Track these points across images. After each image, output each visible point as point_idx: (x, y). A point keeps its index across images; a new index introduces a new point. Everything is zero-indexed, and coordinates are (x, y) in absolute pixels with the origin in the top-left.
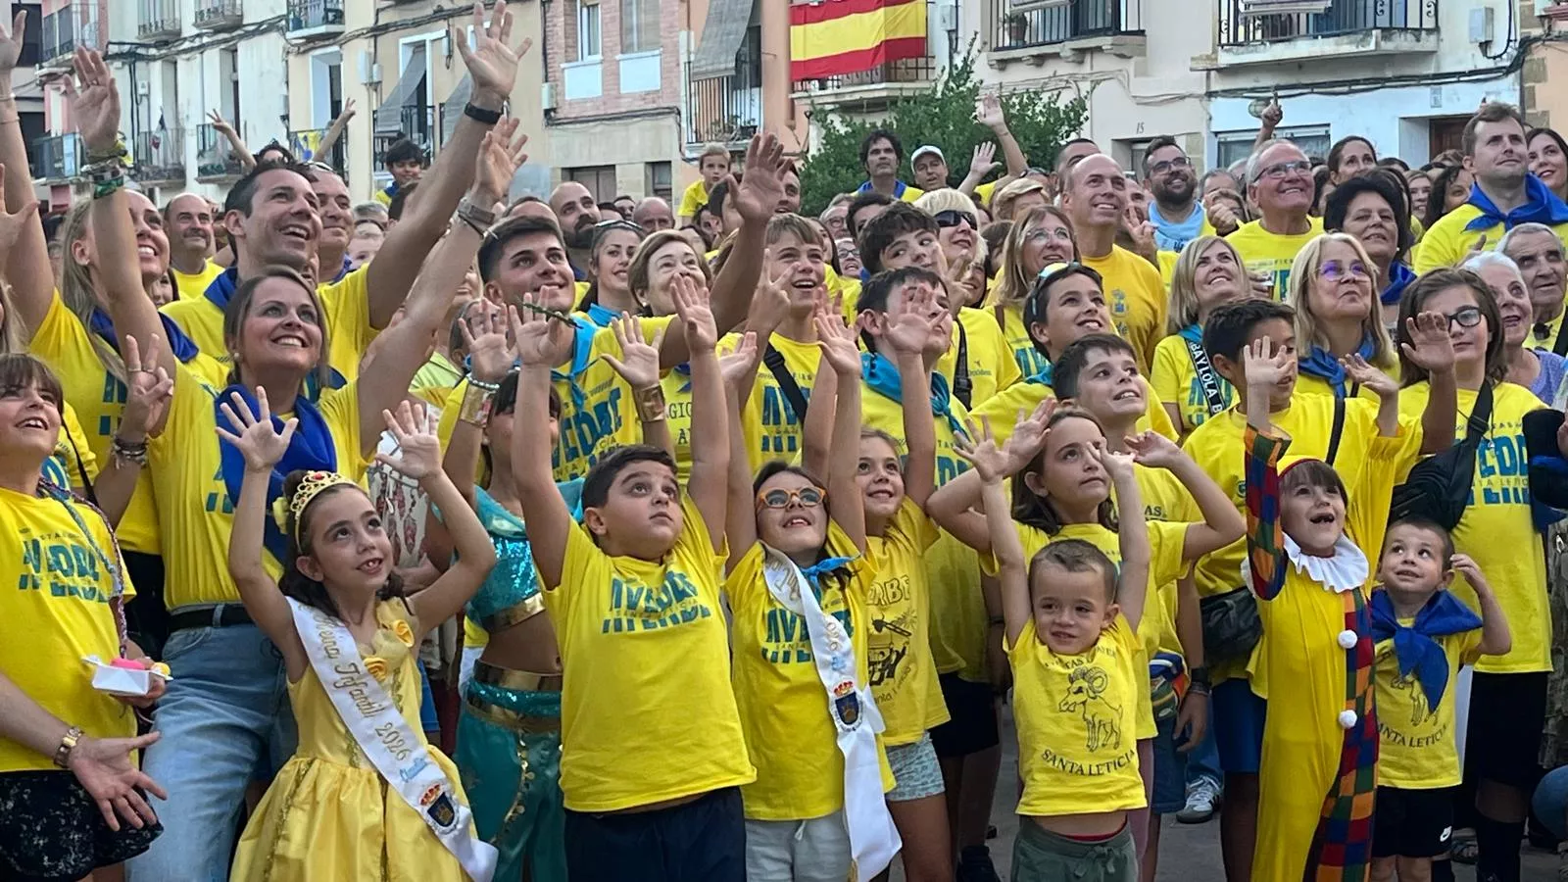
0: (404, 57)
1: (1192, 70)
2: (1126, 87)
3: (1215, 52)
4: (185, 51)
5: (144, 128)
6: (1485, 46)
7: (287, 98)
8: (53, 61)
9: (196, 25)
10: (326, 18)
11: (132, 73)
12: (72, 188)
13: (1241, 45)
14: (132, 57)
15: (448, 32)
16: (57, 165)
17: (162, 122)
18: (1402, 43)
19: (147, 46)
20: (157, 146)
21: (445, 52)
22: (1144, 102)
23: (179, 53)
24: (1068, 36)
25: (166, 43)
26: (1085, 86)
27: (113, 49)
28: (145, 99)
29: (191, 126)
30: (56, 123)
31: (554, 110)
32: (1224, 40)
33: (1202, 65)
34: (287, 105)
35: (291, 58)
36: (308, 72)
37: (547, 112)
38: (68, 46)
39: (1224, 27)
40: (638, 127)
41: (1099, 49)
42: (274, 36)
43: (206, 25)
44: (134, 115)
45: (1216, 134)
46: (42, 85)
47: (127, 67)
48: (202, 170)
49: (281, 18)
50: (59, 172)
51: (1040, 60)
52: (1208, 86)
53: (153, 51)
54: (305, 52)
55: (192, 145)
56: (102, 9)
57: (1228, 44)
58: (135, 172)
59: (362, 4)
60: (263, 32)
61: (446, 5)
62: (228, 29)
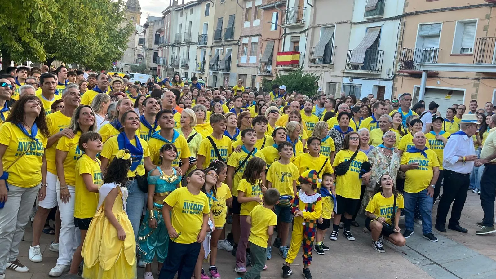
0: (216, 52)
2: (330, 73)
3: (345, 69)
4: (182, 46)
5: (174, 58)
6: (388, 75)
7: (197, 56)
8: (160, 44)
10: (204, 43)
11: (173, 48)
12: (161, 66)
13: (349, 69)
14: (173, 46)
15: (223, 48)
17: (176, 57)
18: (375, 73)
19: (176, 44)
20: (175, 61)
21: (222, 52)
22: (332, 76)
23: (180, 46)
24: (322, 63)
25: (179, 44)
27: (170, 44)
28: (174, 53)
29: (181, 59)
30: (160, 55)
33: (342, 71)
35: (198, 49)
36: (200, 52)
37: (237, 64)
38: (163, 42)
39: (347, 66)
40: (251, 69)
41: (326, 66)
42: (196, 45)
43: (185, 42)
44: (172, 55)
45: (343, 83)
46: (158, 48)
48: (182, 66)
49: (197, 42)
50: (159, 63)
51: (317, 67)
52: (343, 75)
53: (176, 45)
54: (200, 49)
55: (181, 62)
56: (169, 37)
57: (347, 69)
58: (171, 65)
59: (210, 41)
60: (194, 44)
61: (223, 44)
62: (189, 43)
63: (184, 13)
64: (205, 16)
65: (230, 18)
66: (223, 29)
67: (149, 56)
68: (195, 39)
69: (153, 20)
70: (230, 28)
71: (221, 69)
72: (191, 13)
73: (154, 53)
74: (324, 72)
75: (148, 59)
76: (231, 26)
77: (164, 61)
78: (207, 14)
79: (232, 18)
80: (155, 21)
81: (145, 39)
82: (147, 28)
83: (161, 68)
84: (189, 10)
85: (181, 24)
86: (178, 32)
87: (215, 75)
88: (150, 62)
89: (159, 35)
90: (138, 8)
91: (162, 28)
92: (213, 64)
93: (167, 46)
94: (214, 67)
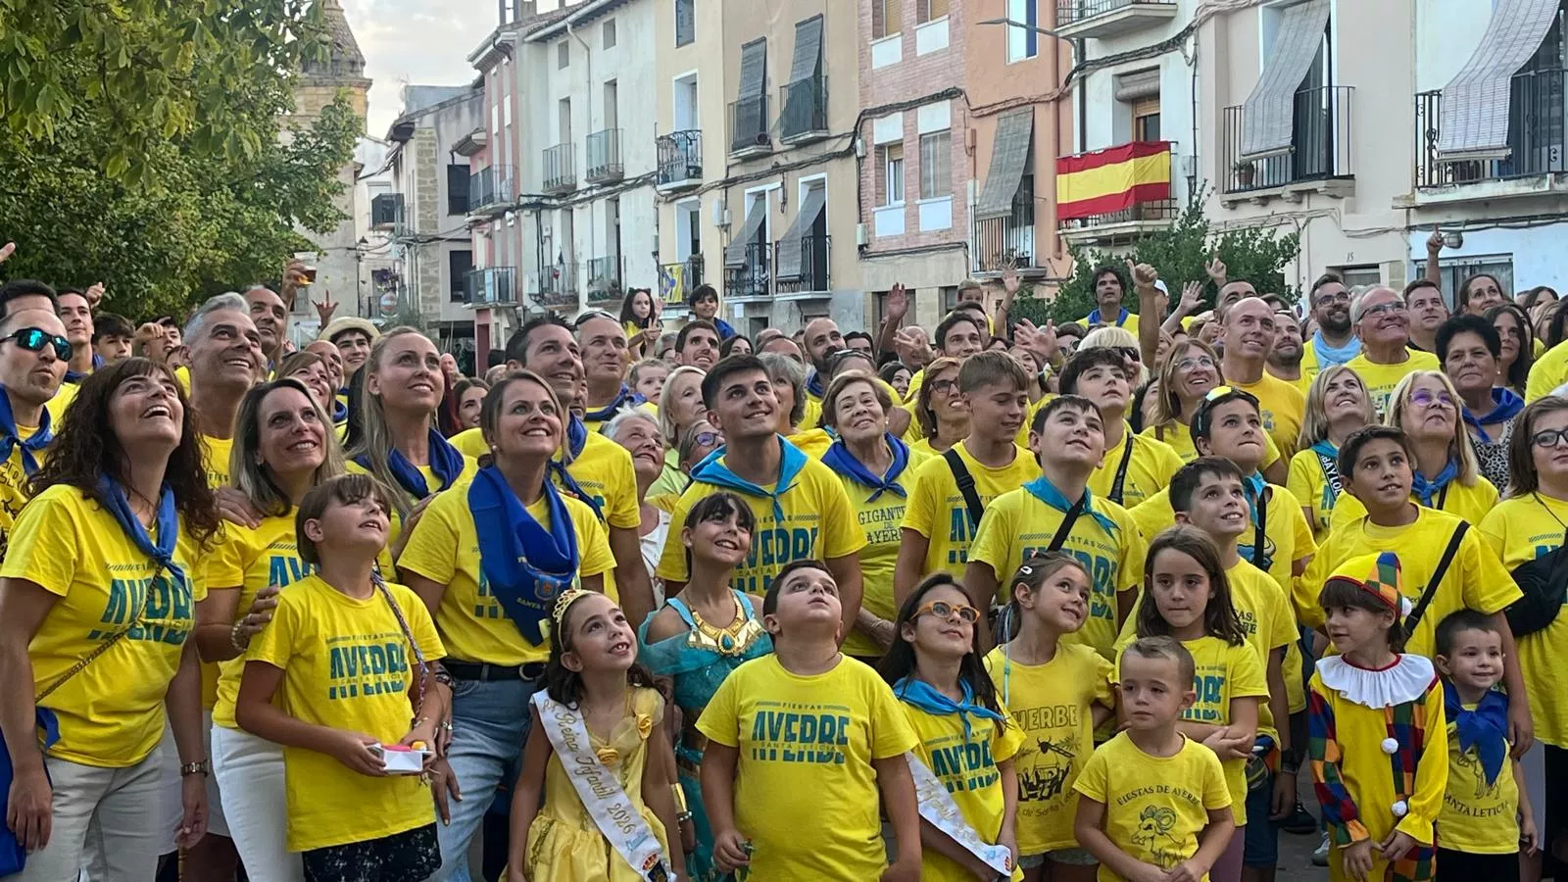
0: (748, 204)
1: (1393, 208)
2: (1338, 222)
3: (1413, 192)
4: (579, 201)
5: (547, 263)
7: (657, 238)
8: (478, 210)
9: (588, 180)
10: (688, 172)
11: (538, 219)
12: (492, 311)
13: (1435, 187)
14: (538, 207)
15: (783, 184)
16: (480, 293)
17: (561, 258)
19: (550, 198)
20: (557, 277)
21: (781, 200)
22: (1353, 235)
23: (575, 202)
24: (1289, 179)
25: (565, 195)
26: (1301, 221)
27: (524, 200)
28: (548, 240)
29: (583, 261)
30: (480, 260)
31: (866, 246)
32: (1420, 183)
33: (1401, 204)
34: (657, 244)
35: (661, 206)
37: (861, 247)
38: (489, 198)
39: (1420, 172)
40: (932, 259)
41: (1315, 191)
42: (647, 188)
43: (595, 180)
44: (540, 253)
45: (1416, 261)
46: (470, 229)
47: (534, 215)
48: (592, 296)
49: (653, 174)
50: (482, 298)
51: (1264, 201)
52: (1408, 221)
53: (554, 202)
54: (672, 201)
55: (583, 276)
56: (516, 168)
57: (1424, 186)
58: (540, 298)
59: (715, 161)
60: (639, 186)
61: (782, 161)
62: (612, 183)
63: (575, 46)
64: (679, 45)
65: (799, 36)
66: (773, 89)
67: (432, 273)
68: (639, 159)
69: (430, 102)
70: (805, 81)
71: (782, 283)
72: (610, 40)
73: (452, 253)
74: (1308, 221)
75: (426, 289)
76: (811, 74)
77: (503, 283)
78: (685, 34)
79: (811, 32)
80: (442, 105)
81: (400, 197)
82: (404, 142)
83: (493, 319)
84: (598, 30)
85: (567, 101)
86: (555, 140)
87: (758, 315)
88: (435, 299)
89: (468, 166)
90: (353, 63)
91: (477, 131)
92: (744, 265)
93: (508, 215)
94: (747, 276)
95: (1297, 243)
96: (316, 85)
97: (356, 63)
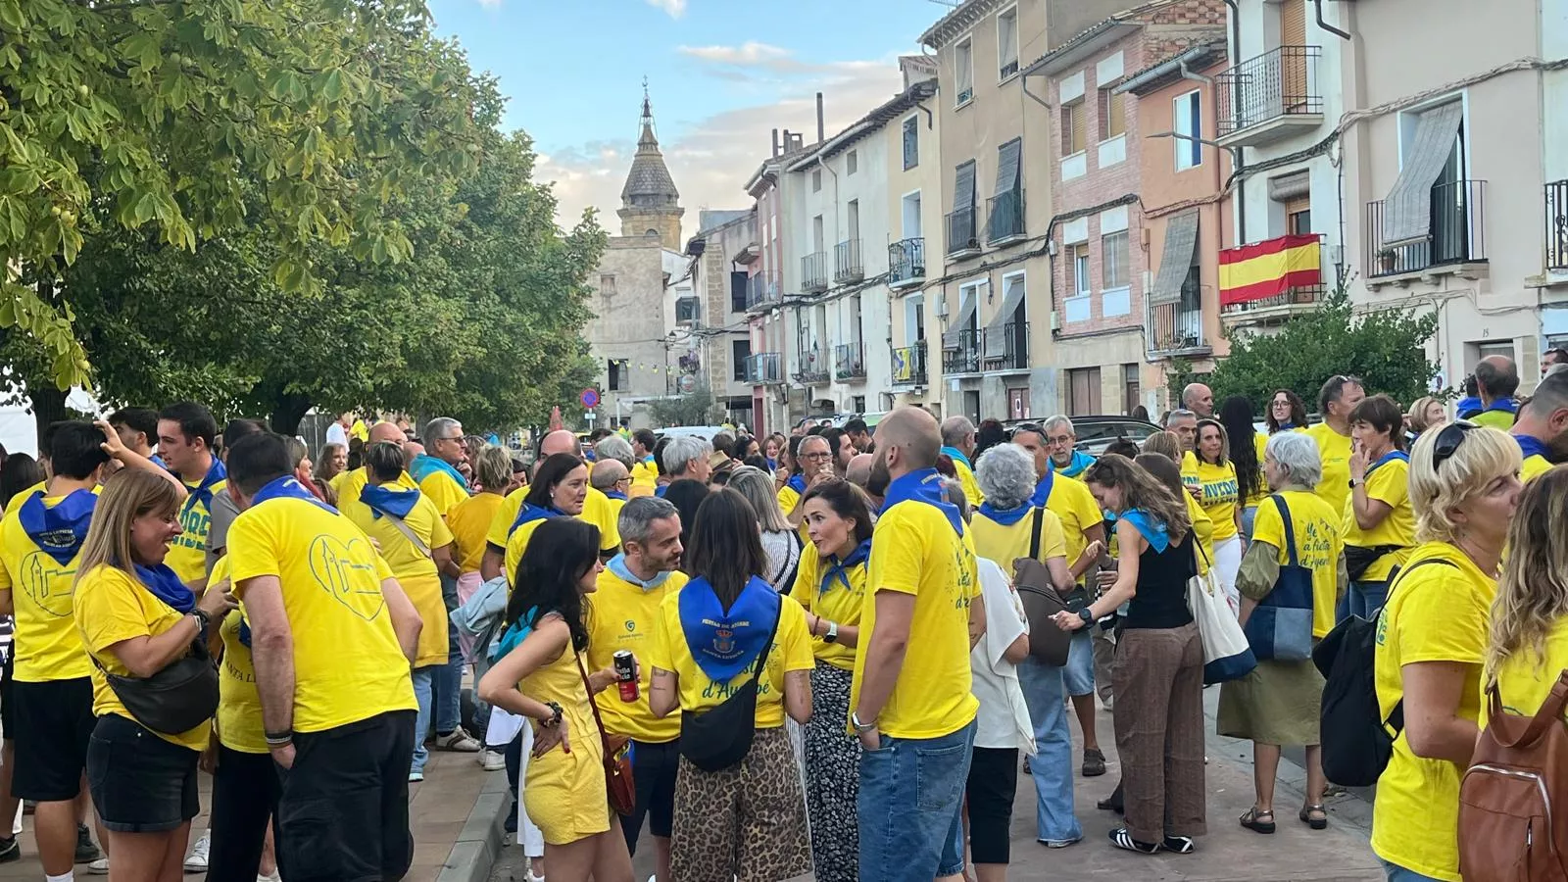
0: (962, 297)
1: (1526, 287)
2: (1474, 302)
3: (1544, 273)
4: (830, 299)
5: (806, 349)
7: (890, 327)
8: (753, 308)
9: (836, 282)
10: (913, 272)
11: (798, 314)
12: (764, 388)
13: (1565, 267)
14: (798, 304)
15: (990, 280)
16: (755, 373)
17: (815, 345)
19: (807, 296)
20: (813, 360)
21: (988, 293)
22: (1488, 313)
23: (826, 300)
24: (1428, 264)
25: (819, 294)
26: (1439, 302)
27: (787, 299)
28: (806, 331)
29: (832, 347)
30: (755, 348)
31: (1059, 330)
32: (1551, 264)
33: (1533, 284)
34: (890, 332)
35: (892, 300)
37: (1054, 331)
38: (760, 298)
39: (1550, 254)
40: (1116, 341)
41: (1451, 274)
42: (883, 286)
43: (842, 281)
44: (800, 341)
45: (1547, 336)
46: (748, 323)
47: (795, 311)
48: (839, 375)
49: (886, 275)
50: (756, 379)
51: (1405, 284)
52: (1540, 299)
54: (902, 296)
55: (833, 359)
56: (780, 273)
57: (1555, 267)
58: (800, 377)
59: (936, 263)
60: (875, 284)
61: (989, 260)
62: (855, 283)
63: (826, 175)
64: (906, 169)
65: (1001, 158)
66: (980, 202)
67: (719, 358)
68: (875, 263)
69: (720, 222)
70: (1007, 193)
71: (990, 363)
72: (852, 168)
73: (735, 343)
74: (1446, 301)
75: (716, 371)
76: (1012, 187)
77: (772, 365)
78: (910, 160)
79: (1012, 153)
80: (726, 226)
81: (696, 298)
82: (699, 256)
83: (765, 394)
84: (843, 159)
85: (819, 218)
86: (811, 250)
87: (971, 388)
88: (722, 379)
89: (746, 273)
90: (670, 196)
91: (752, 245)
92: (958, 348)
93: (775, 311)
94: (962, 357)
95: (1436, 321)
96: (641, 214)
97: (672, 196)
